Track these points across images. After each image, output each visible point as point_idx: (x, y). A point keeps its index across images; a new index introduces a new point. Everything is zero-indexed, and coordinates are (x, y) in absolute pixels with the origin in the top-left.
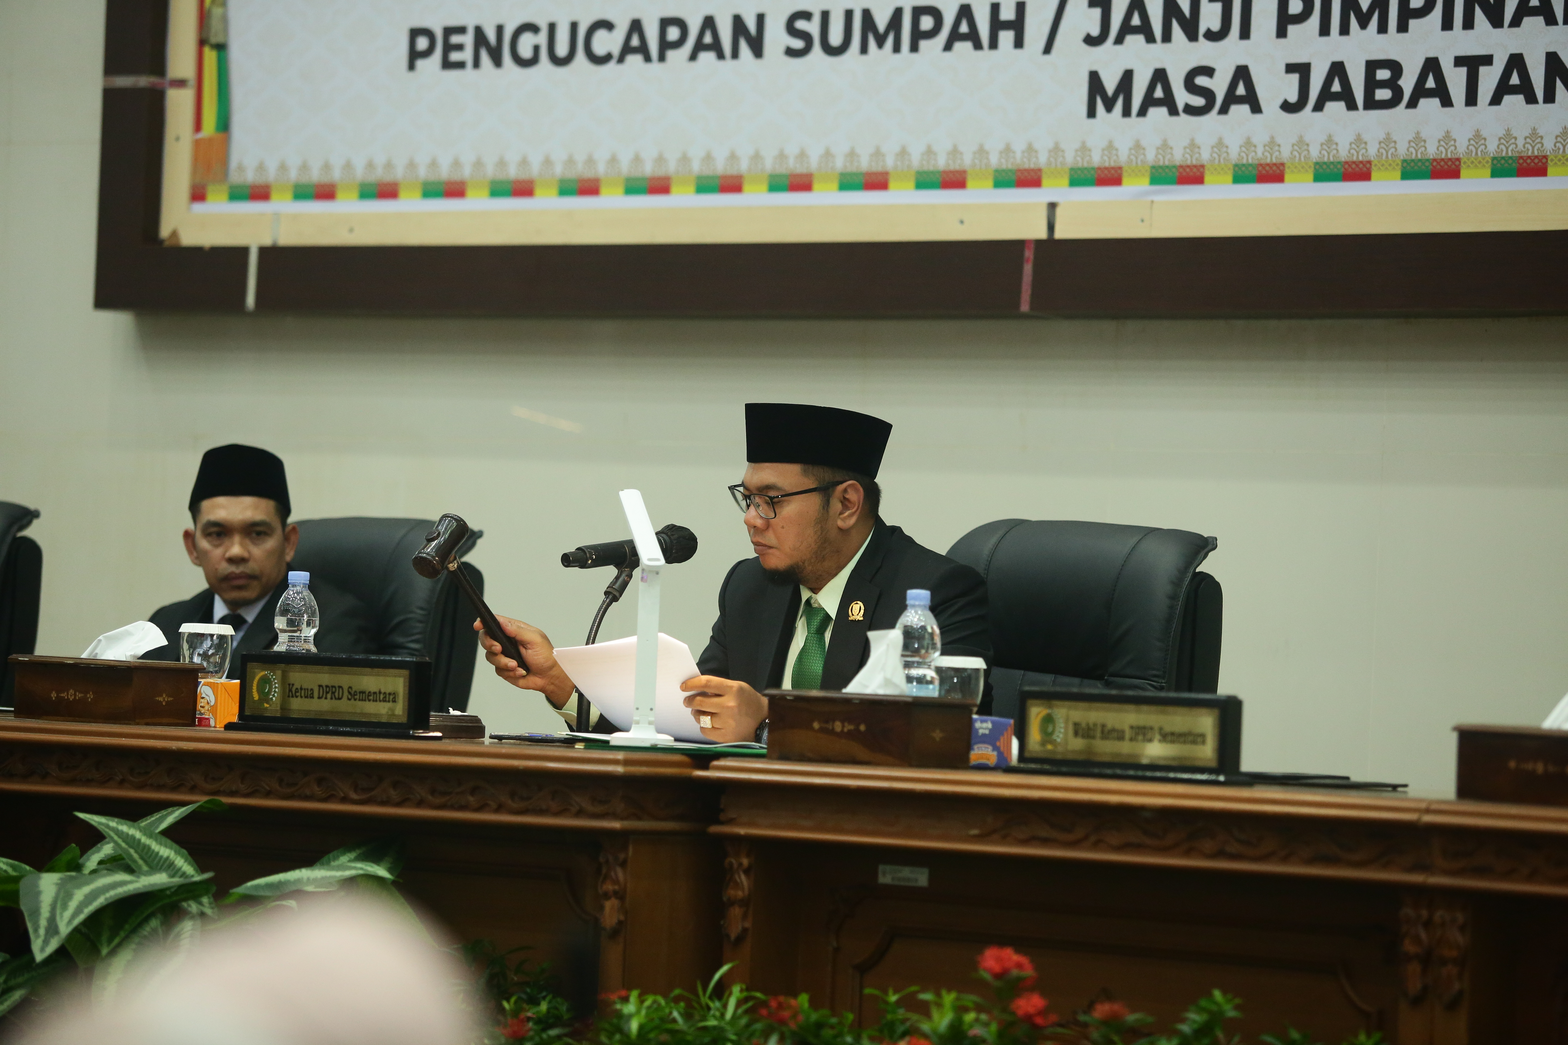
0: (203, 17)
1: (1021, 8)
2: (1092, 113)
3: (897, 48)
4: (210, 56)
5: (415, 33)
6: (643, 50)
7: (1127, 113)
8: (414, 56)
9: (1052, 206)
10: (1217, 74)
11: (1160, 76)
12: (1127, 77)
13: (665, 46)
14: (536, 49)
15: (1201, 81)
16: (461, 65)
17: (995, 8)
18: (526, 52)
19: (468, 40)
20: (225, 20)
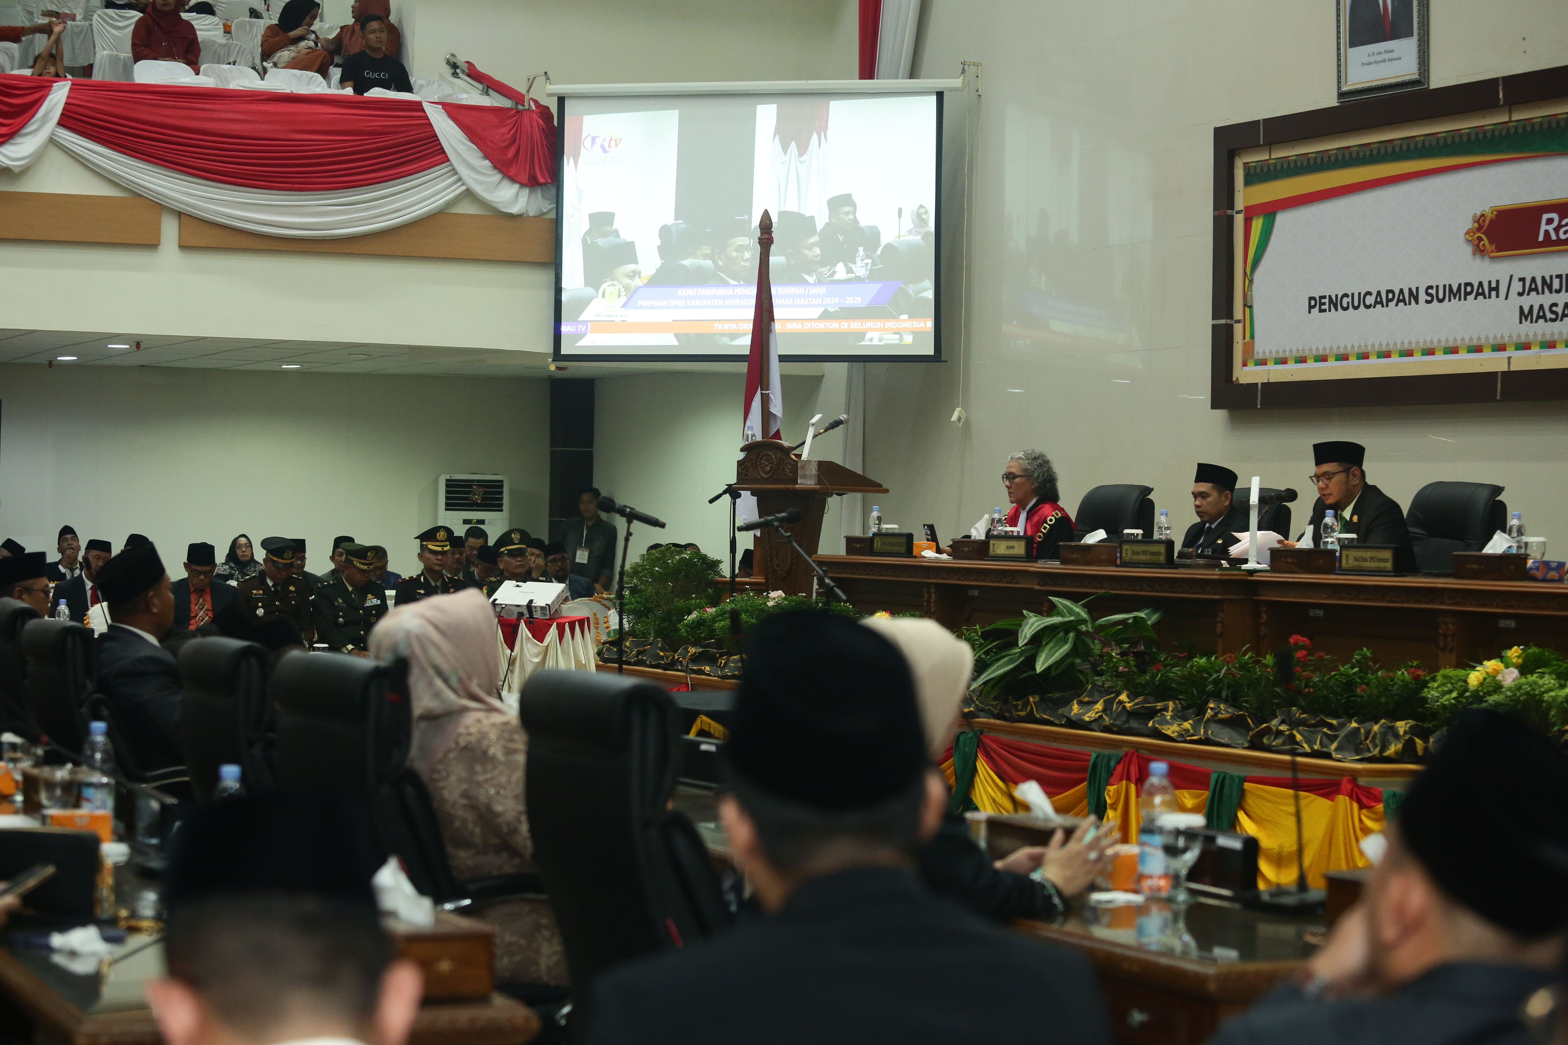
0: (1245, 296)
1: (1498, 282)
2: (1521, 322)
3: (1460, 300)
4: (1247, 310)
5: (1311, 299)
6: (1381, 303)
7: (1532, 322)
8: (1311, 307)
9: (1509, 358)
10: (1559, 306)
11: (1541, 307)
12: (1531, 307)
13: (1389, 301)
14: (1348, 303)
15: (1554, 309)
16: (1325, 311)
17: (1490, 282)
18: (1345, 305)
19: (1327, 301)
20: (1252, 296)
